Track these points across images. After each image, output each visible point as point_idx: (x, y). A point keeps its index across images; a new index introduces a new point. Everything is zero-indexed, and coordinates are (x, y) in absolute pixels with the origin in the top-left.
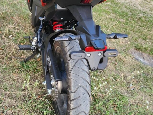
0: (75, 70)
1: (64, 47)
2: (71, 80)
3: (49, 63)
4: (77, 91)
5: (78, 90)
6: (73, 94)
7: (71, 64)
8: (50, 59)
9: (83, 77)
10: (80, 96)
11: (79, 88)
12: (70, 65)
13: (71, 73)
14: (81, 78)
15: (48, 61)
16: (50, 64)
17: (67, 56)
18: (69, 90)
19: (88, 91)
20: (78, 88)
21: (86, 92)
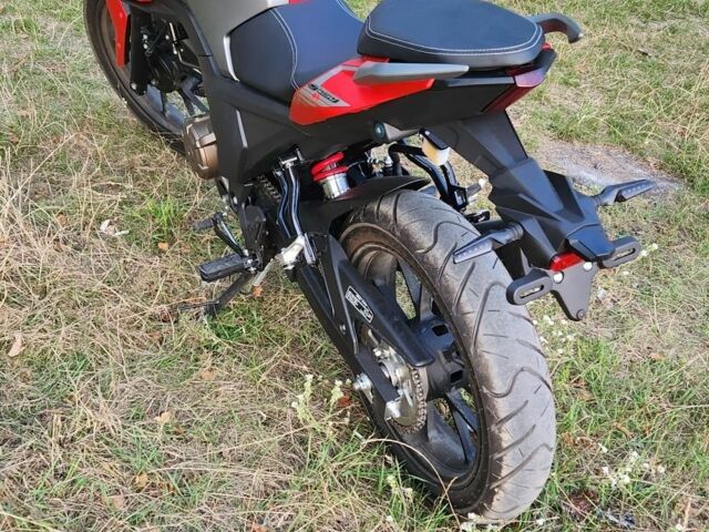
0: (490, 324)
1: (419, 251)
2: (486, 356)
3: (361, 311)
4: (515, 386)
5: (517, 382)
6: (505, 398)
7: (472, 305)
8: (358, 296)
9: (521, 338)
10: (527, 402)
11: (519, 376)
12: (467, 308)
13: (480, 333)
14: (517, 344)
15: (354, 304)
16: (366, 314)
17: (447, 281)
18: (485, 391)
19: (544, 376)
20: (517, 375)
21: (542, 382)
